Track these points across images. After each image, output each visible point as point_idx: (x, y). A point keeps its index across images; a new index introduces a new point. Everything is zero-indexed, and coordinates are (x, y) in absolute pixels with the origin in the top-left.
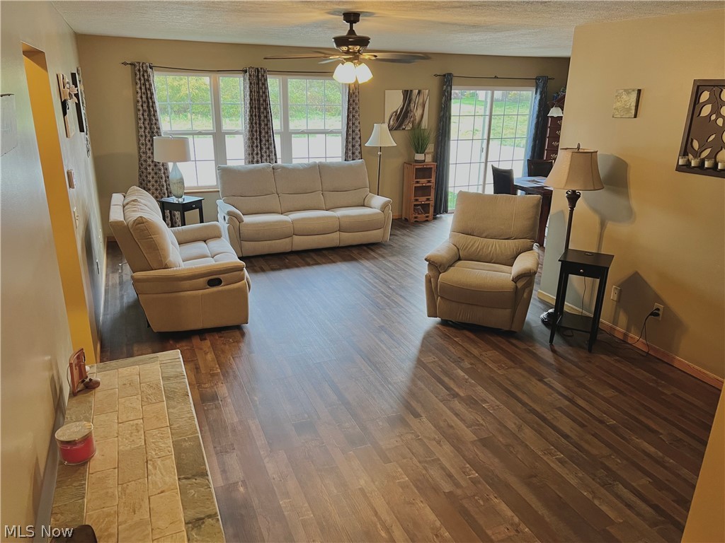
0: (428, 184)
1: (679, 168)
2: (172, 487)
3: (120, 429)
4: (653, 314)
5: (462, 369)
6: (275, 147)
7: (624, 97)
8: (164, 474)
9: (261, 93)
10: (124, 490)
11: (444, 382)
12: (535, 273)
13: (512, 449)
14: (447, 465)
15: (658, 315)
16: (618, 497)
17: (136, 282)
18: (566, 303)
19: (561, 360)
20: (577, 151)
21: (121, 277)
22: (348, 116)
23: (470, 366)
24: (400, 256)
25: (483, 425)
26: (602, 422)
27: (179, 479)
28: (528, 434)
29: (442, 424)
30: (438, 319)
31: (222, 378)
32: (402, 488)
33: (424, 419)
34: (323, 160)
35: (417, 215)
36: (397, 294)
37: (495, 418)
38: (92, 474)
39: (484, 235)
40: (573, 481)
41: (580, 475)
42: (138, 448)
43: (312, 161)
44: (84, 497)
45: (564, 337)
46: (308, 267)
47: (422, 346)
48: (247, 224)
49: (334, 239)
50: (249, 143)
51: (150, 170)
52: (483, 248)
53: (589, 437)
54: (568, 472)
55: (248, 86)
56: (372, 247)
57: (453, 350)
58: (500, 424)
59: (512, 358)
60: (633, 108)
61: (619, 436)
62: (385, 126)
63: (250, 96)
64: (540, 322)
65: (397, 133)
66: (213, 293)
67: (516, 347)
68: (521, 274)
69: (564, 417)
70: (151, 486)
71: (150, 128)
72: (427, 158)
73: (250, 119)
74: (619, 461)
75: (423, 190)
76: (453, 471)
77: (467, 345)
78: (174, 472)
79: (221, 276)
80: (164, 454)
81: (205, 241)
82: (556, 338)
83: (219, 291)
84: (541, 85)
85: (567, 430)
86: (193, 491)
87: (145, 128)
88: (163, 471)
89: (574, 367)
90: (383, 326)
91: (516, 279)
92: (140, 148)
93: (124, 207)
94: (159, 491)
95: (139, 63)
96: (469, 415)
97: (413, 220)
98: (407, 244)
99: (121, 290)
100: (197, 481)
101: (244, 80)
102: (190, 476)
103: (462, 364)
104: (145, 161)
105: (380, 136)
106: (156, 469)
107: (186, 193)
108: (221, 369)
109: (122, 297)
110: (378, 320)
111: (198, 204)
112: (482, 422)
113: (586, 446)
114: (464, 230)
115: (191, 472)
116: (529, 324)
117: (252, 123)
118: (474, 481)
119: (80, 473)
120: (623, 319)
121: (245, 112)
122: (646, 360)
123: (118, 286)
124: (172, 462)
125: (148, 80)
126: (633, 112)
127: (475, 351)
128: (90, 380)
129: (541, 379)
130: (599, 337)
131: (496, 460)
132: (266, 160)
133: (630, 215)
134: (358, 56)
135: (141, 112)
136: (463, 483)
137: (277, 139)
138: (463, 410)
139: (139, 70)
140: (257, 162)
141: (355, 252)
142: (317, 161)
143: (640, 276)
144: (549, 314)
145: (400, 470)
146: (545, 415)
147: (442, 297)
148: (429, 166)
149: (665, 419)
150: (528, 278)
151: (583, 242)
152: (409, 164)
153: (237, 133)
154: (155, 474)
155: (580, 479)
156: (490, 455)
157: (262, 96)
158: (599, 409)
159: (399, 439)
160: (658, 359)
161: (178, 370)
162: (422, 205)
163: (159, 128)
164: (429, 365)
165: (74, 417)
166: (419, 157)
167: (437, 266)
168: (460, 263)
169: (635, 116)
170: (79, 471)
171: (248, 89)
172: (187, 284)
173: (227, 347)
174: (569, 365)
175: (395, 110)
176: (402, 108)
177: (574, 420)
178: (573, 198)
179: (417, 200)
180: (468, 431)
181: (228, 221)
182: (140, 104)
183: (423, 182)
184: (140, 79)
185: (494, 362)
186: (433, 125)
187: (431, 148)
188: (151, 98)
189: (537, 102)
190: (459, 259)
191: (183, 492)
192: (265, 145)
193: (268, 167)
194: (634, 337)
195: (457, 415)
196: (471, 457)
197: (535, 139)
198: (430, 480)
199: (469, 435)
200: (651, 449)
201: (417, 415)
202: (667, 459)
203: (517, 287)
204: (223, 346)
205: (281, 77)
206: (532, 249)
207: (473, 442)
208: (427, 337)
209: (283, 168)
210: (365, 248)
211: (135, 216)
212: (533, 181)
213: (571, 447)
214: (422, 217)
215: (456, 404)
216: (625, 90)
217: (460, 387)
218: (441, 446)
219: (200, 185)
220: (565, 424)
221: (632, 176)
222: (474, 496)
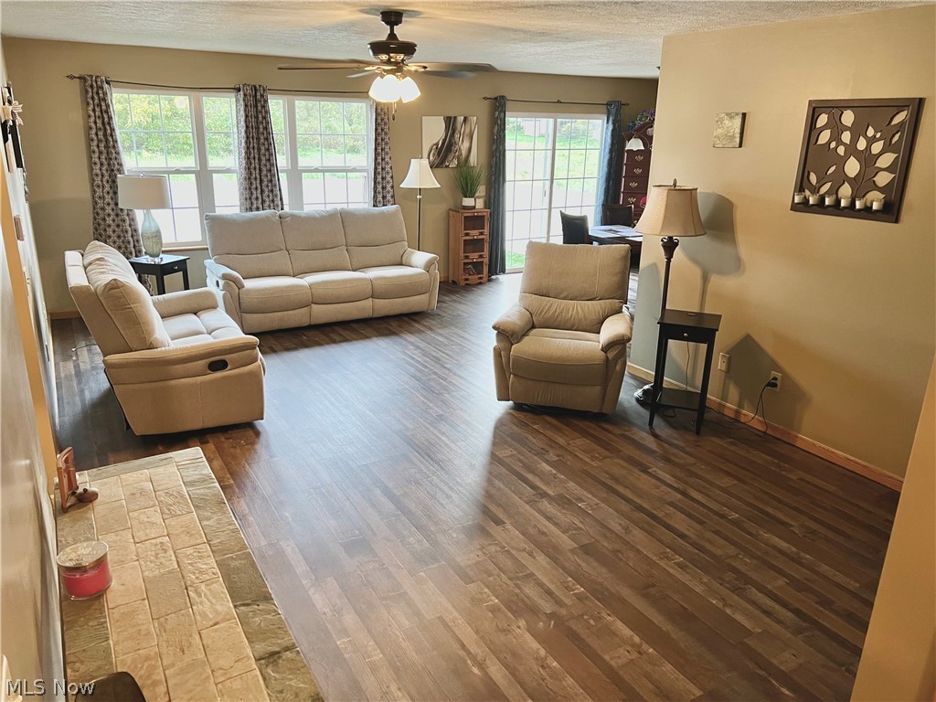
0: (481, 237)
1: (795, 207)
2: (228, 617)
3: (140, 550)
4: (770, 384)
5: (548, 462)
6: (280, 190)
7: (726, 122)
8: (214, 601)
9: (260, 119)
10: (162, 627)
11: (527, 479)
12: (629, 339)
13: (620, 555)
14: (545, 581)
15: (775, 385)
16: (754, 603)
17: (109, 368)
18: (665, 378)
19: (665, 445)
20: (674, 189)
21: (77, 366)
22: (376, 149)
23: (556, 458)
24: (453, 328)
25: (581, 529)
26: (723, 516)
27: (235, 606)
28: (638, 536)
29: (531, 530)
30: (511, 402)
31: (237, 490)
32: (492, 612)
33: (509, 526)
34: (345, 206)
35: (467, 276)
36: (455, 374)
37: (596, 520)
38: (113, 609)
39: (562, 296)
40: (699, 589)
41: (705, 580)
42: (170, 572)
43: (330, 208)
44: (107, 639)
45: (666, 418)
46: (334, 345)
47: (495, 437)
48: (249, 291)
49: (365, 308)
50: (246, 184)
51: (109, 221)
52: (562, 312)
53: (709, 535)
54: (690, 578)
55: (242, 109)
56: (414, 318)
57: (534, 440)
58: (603, 526)
59: (606, 446)
60: (738, 135)
61: (745, 532)
62: (425, 162)
63: (246, 121)
64: (634, 402)
65: (439, 171)
66: (216, 380)
67: (610, 432)
68: (613, 342)
69: (679, 513)
70: (198, 617)
71: (109, 164)
72: (477, 203)
73: (246, 153)
74: (748, 560)
75: (474, 245)
76: (552, 587)
77: (549, 433)
78: (226, 598)
79: (226, 357)
80: (208, 578)
81: (195, 314)
82: (657, 420)
83: (224, 377)
84: (613, 111)
85: (682, 529)
86: (257, 619)
87: (102, 164)
88: (210, 598)
89: (682, 454)
90: (442, 415)
91: (606, 349)
92: (94, 192)
93: (85, 268)
94: (211, 623)
95: (91, 76)
96: (565, 517)
97: (463, 283)
98: (460, 313)
99: (79, 383)
100: (261, 607)
101: (237, 100)
102: (249, 602)
103: (546, 457)
104: (103, 209)
105: (419, 175)
106: (200, 596)
107: (163, 252)
108: (234, 480)
109: (82, 392)
110: (436, 408)
111: (181, 266)
112: (580, 525)
113: (708, 546)
114: (537, 290)
115: (249, 596)
116: (622, 405)
117: (248, 158)
118: (580, 597)
119: (95, 610)
120: (734, 392)
121: (240, 143)
122: (763, 440)
123: (74, 378)
124: (220, 587)
125: (104, 100)
126: (738, 140)
127: (561, 441)
128: (85, 490)
129: (645, 470)
130: (707, 416)
131: (604, 570)
132: (269, 206)
133: (738, 265)
134: (402, 67)
135: (95, 143)
136: (568, 601)
137: (283, 177)
138: (553, 511)
139: (92, 86)
140: (258, 209)
141: (394, 324)
142: (339, 207)
143: (754, 340)
144: (645, 392)
145: (486, 590)
146: (654, 512)
147: (515, 375)
148: (480, 214)
149: (795, 509)
150: (621, 347)
151: (683, 301)
152: (456, 211)
153: (228, 171)
154: (201, 603)
155: (705, 584)
156: (595, 564)
157: (262, 123)
158: (716, 501)
159: (480, 553)
160: (778, 439)
161: (204, 472)
162: (473, 263)
163: (121, 165)
164: (507, 461)
165: (70, 540)
166: (468, 202)
167: (507, 335)
168: (535, 331)
169: (740, 146)
170: (94, 607)
171: (242, 112)
172: (179, 368)
173: (239, 451)
174: (675, 451)
175: (435, 142)
176: (444, 140)
177: (690, 516)
178: (670, 246)
179: (467, 257)
180: (564, 537)
181: (224, 286)
182: (94, 131)
183: (475, 234)
184: (93, 98)
185: (585, 451)
186: (484, 160)
187: (481, 191)
188: (109, 124)
189: (609, 133)
190: (533, 327)
191: (244, 621)
192: (268, 186)
193: (275, 215)
194: (748, 414)
195: (549, 518)
196: (573, 568)
197: (608, 179)
198: (526, 599)
199: (566, 542)
200: (784, 545)
201: (499, 522)
202: (802, 554)
203: (607, 357)
204: (232, 450)
205: (286, 98)
206: (621, 312)
207: (572, 551)
208: (500, 426)
209: (293, 216)
210: (406, 319)
211: (106, 279)
212: (610, 230)
213: (690, 548)
214: (474, 278)
215: (545, 505)
216: (727, 114)
217: (548, 484)
218: (534, 558)
219: (179, 240)
220: (680, 522)
221: (739, 216)
222: (583, 615)
